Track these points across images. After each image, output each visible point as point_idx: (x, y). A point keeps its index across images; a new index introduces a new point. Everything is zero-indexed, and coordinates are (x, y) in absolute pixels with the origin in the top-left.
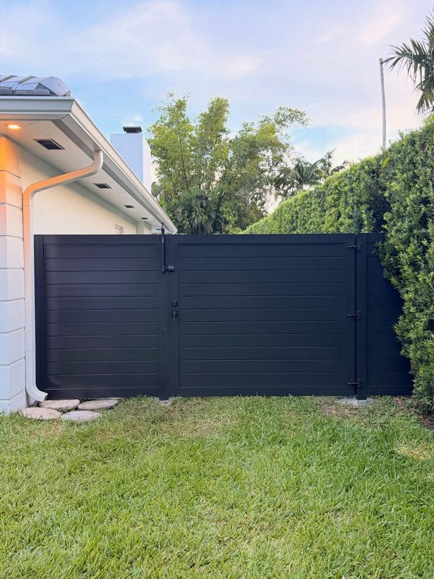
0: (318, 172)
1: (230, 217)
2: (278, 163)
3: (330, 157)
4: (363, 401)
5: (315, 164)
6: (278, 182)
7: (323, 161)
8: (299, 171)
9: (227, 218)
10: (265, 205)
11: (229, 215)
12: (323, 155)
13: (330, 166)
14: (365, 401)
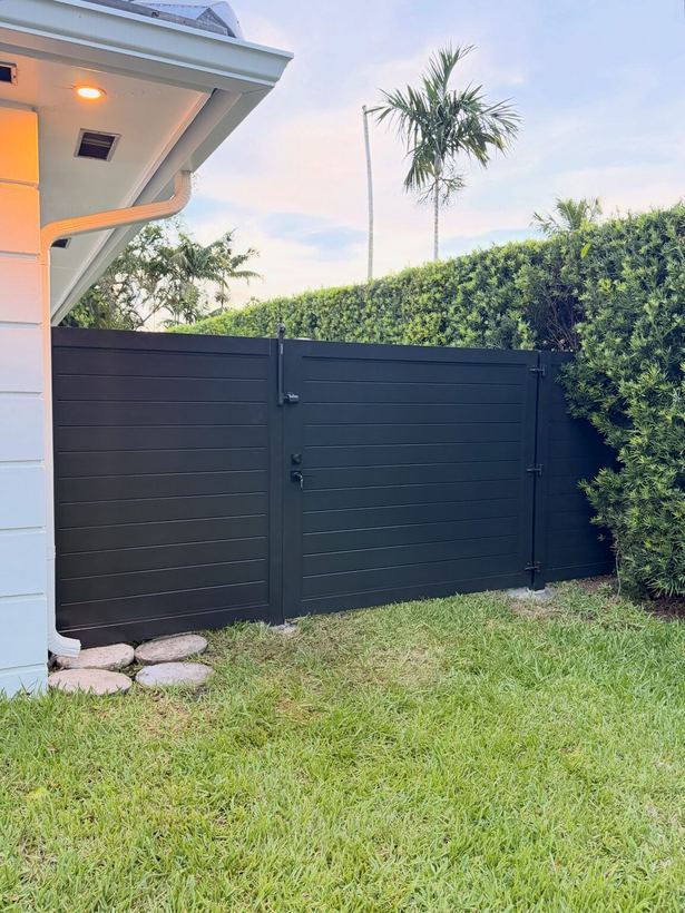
0: (212, 260)
1: (82, 317)
2: (155, 238)
3: (229, 240)
4: (540, 591)
5: (209, 248)
6: (155, 270)
7: (219, 244)
8: (187, 254)
9: (77, 318)
10: (132, 302)
11: (80, 313)
12: (220, 237)
13: (229, 252)
14: (543, 591)
